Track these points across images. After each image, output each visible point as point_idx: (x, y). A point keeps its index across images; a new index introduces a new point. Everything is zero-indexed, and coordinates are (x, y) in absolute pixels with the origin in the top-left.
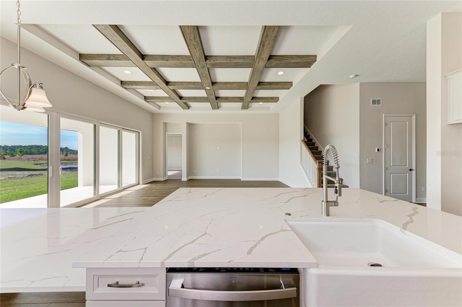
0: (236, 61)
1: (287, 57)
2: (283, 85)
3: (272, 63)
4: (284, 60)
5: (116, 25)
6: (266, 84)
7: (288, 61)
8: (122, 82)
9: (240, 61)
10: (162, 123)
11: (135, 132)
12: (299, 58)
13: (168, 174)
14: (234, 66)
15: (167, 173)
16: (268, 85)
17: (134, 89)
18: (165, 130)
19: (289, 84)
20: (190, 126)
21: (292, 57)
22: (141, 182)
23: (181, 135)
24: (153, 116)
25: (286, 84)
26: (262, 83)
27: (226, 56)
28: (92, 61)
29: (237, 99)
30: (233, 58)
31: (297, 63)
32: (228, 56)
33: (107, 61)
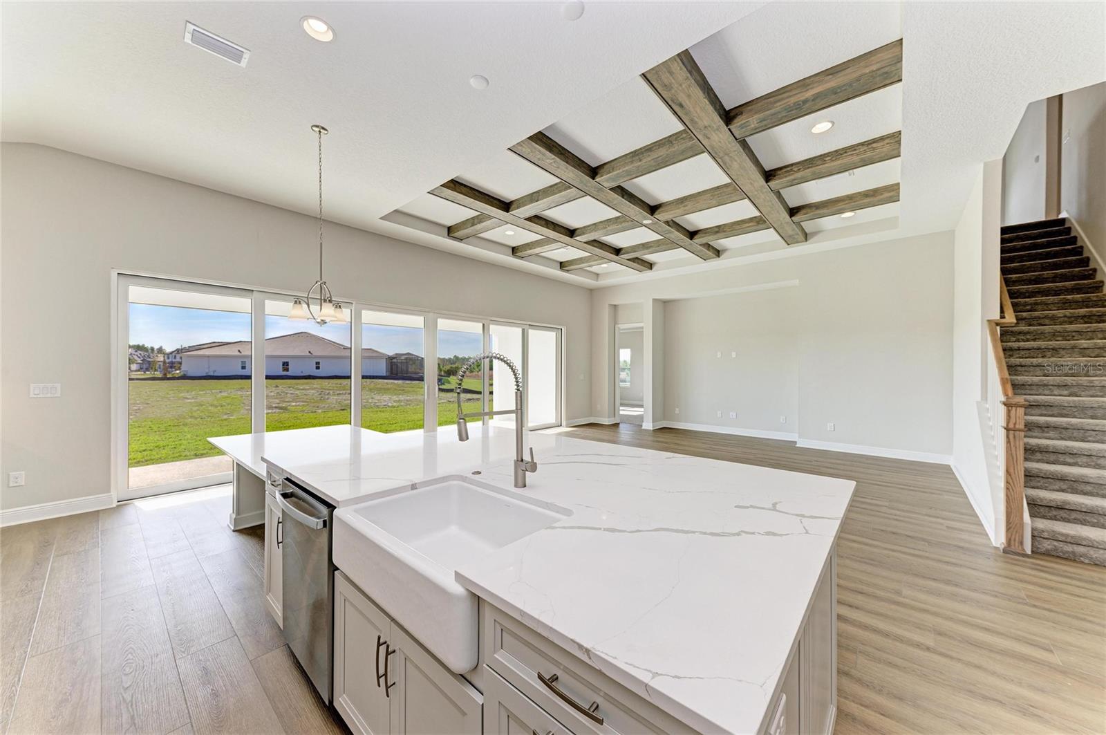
0: (654, 155)
1: (791, 90)
2: (861, 153)
3: (748, 124)
4: (778, 104)
5: (452, 180)
6: (796, 169)
7: (793, 100)
8: (513, 249)
9: (660, 154)
10: (607, 306)
11: (556, 330)
12: (830, 76)
13: (621, 413)
14: (654, 166)
15: (619, 410)
16: (805, 169)
17: (537, 255)
18: (615, 321)
19: (887, 141)
20: (665, 308)
21: (804, 84)
22: (564, 423)
23: (642, 328)
24: (592, 294)
25: (874, 145)
26: (783, 171)
27: (632, 153)
28: (466, 230)
29: (747, 225)
30: (646, 150)
31: (834, 91)
32: (635, 151)
33: (472, 228)
